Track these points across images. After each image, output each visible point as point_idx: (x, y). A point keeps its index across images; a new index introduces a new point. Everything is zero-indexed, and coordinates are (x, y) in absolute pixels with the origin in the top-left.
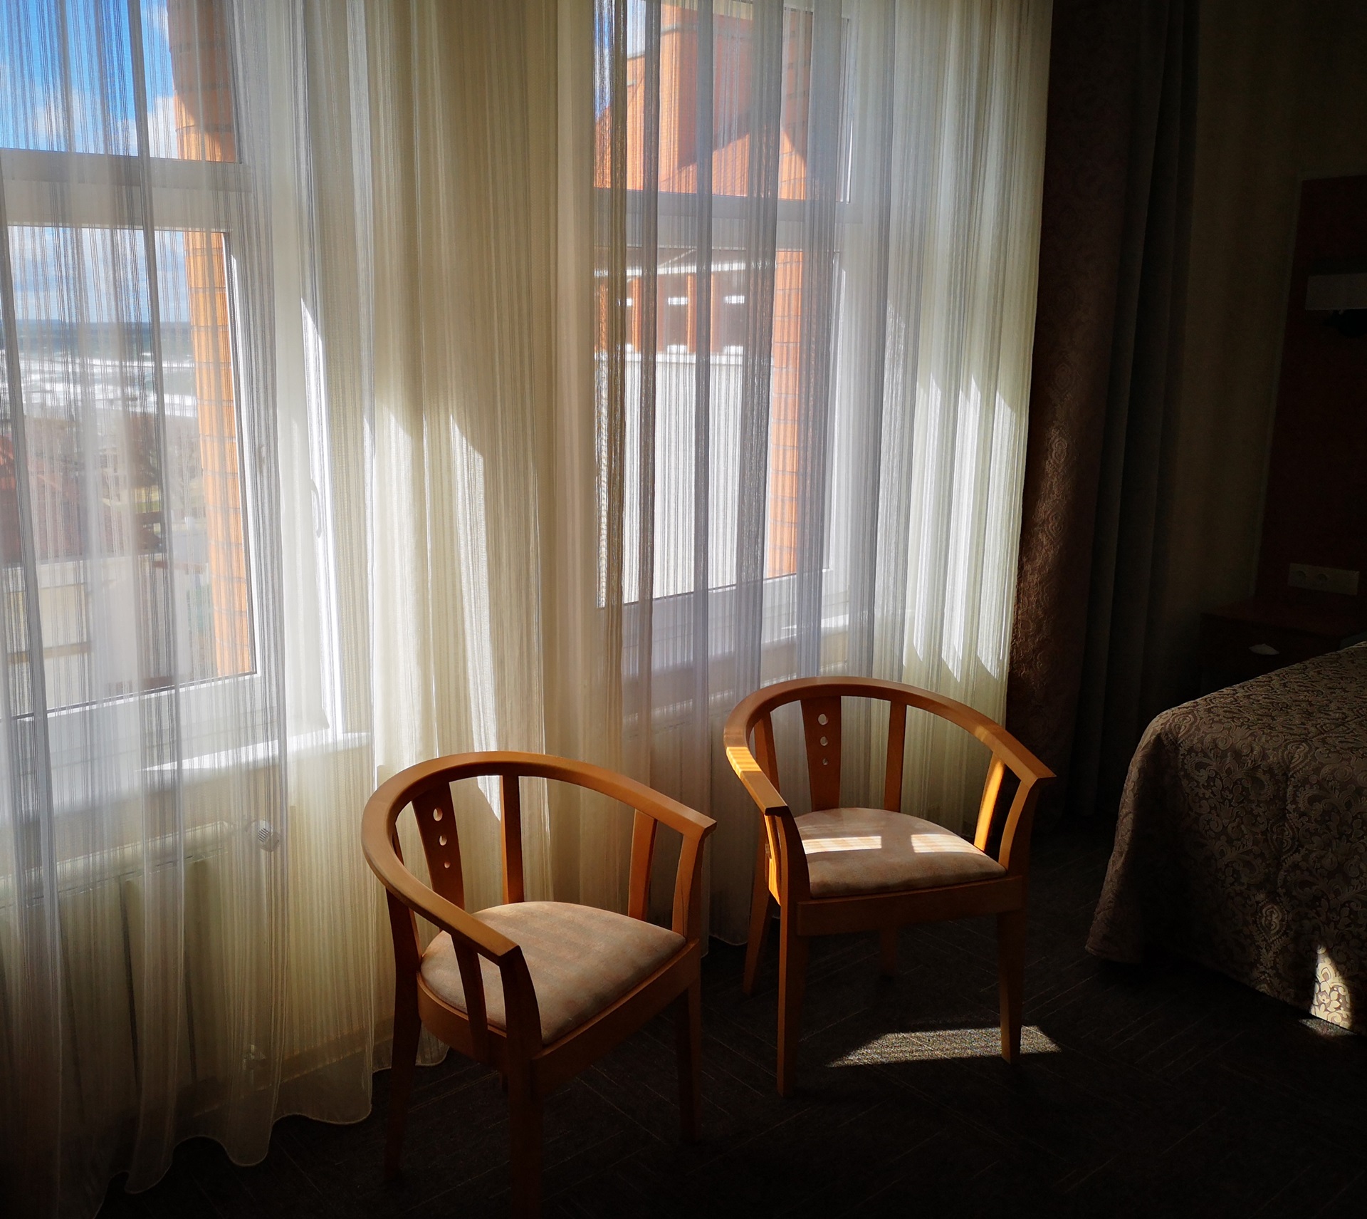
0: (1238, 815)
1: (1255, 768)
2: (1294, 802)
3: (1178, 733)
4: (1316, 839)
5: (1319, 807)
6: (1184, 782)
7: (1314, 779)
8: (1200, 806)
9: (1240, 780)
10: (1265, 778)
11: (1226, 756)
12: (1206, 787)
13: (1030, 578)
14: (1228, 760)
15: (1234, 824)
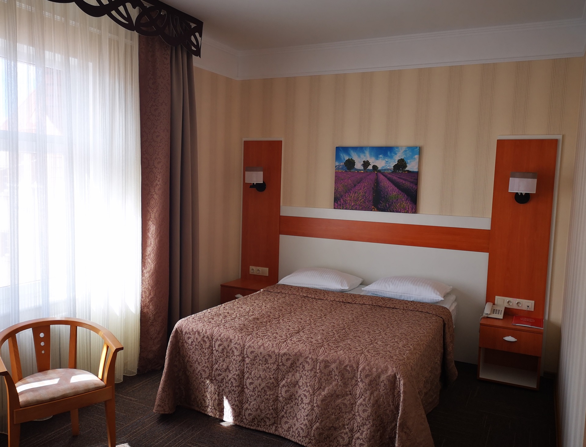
0: (200, 354)
1: (204, 337)
2: (215, 347)
3: (182, 327)
4: (221, 359)
5: (221, 347)
6: (185, 344)
7: (219, 338)
8: (190, 352)
9: (200, 341)
10: (206, 340)
11: (196, 334)
12: (191, 345)
13: (146, 275)
14: (196, 335)
15: (199, 357)
